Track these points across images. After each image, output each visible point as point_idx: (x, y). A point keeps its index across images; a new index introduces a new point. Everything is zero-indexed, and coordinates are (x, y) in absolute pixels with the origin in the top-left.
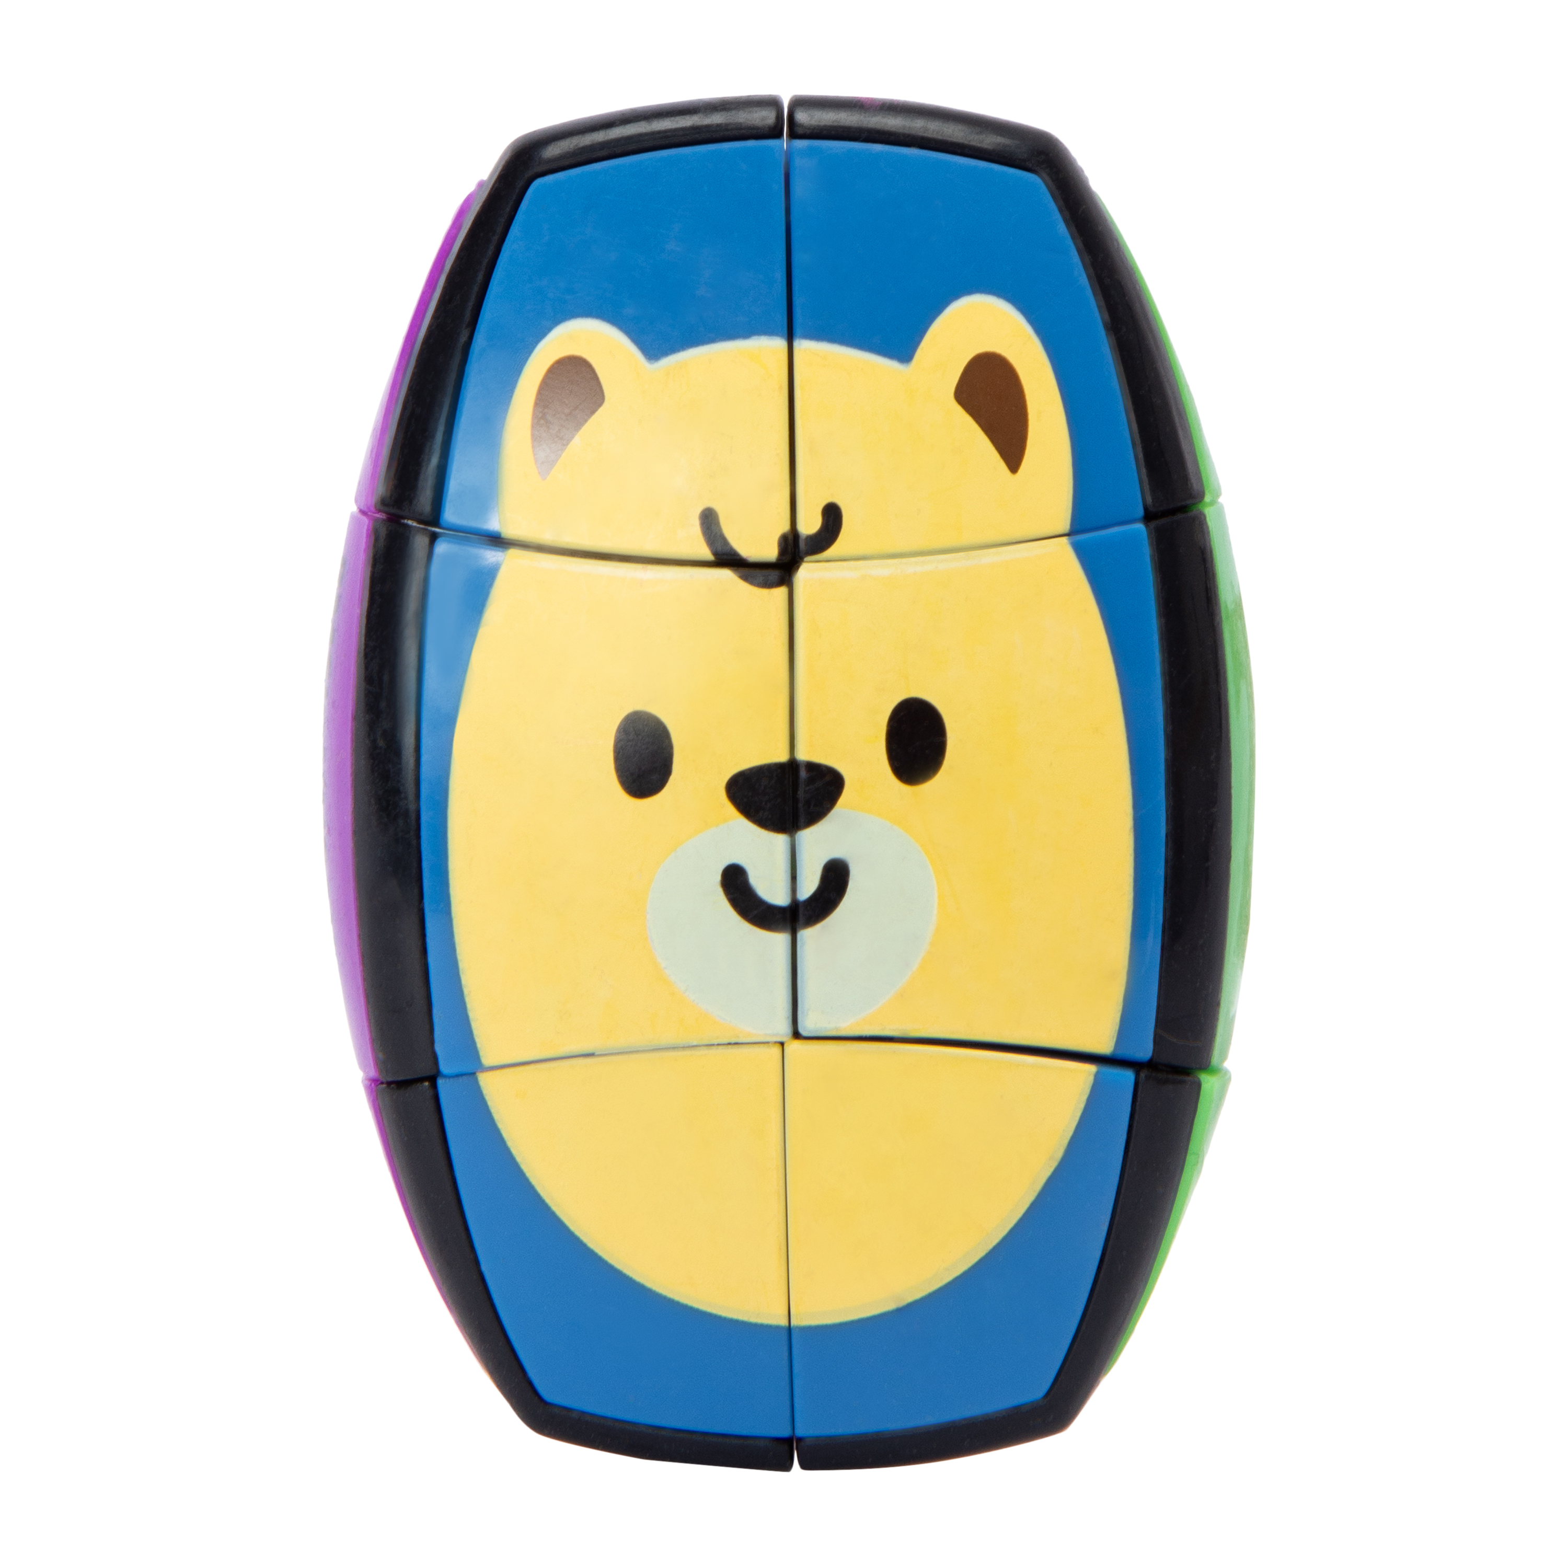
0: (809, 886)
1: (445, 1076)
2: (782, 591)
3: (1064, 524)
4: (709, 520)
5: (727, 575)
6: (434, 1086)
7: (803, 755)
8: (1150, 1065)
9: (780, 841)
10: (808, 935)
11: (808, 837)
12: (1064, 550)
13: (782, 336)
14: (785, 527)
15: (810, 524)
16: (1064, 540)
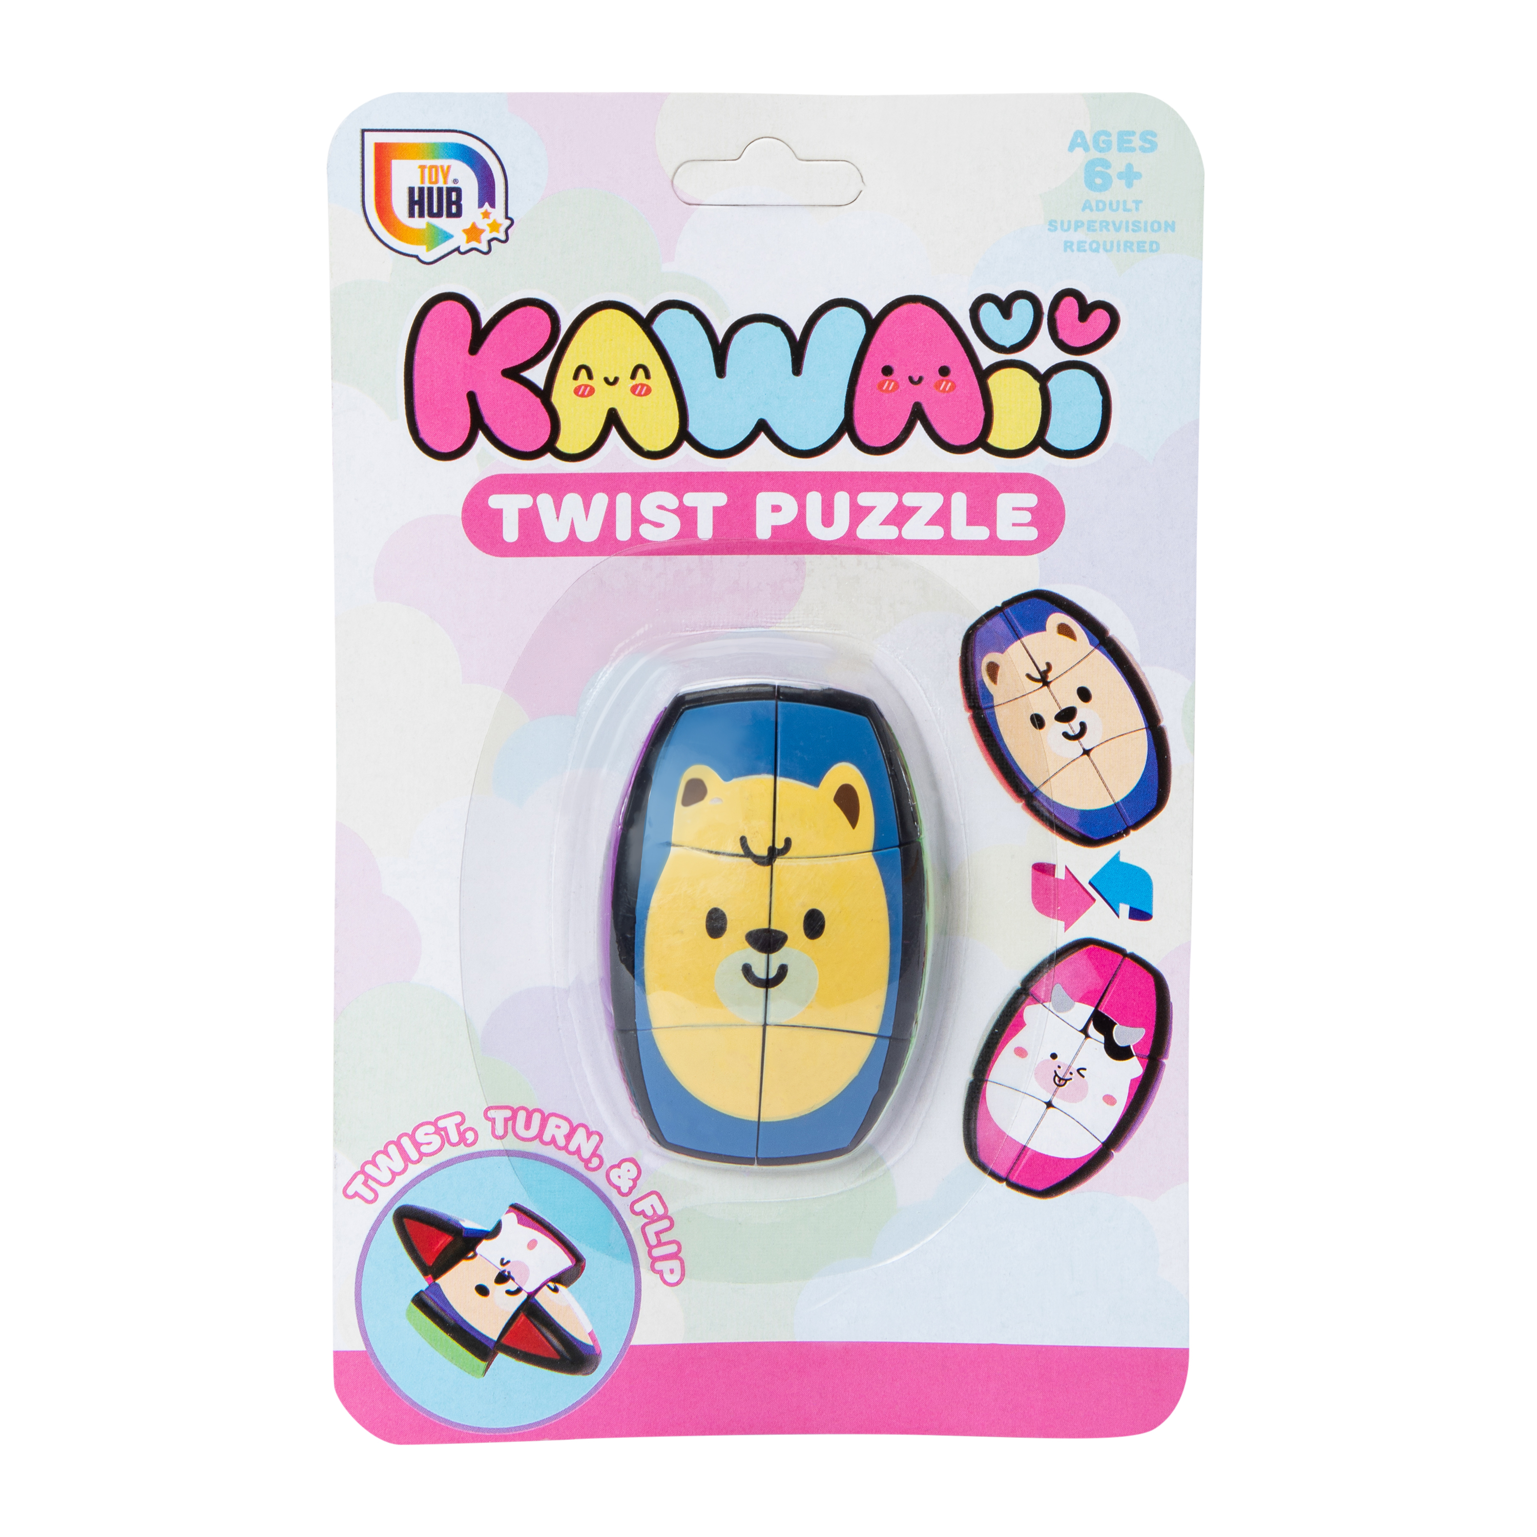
0: (773, 973)
1: (639, 1030)
2: (769, 867)
3: (870, 846)
4: (743, 840)
5: (749, 861)
6: (636, 1033)
7: (773, 927)
8: (890, 1038)
9: (764, 956)
10: (771, 990)
11: (773, 956)
12: (869, 859)
13: (772, 774)
14: (771, 844)
15: (780, 845)
16: (871, 853)
